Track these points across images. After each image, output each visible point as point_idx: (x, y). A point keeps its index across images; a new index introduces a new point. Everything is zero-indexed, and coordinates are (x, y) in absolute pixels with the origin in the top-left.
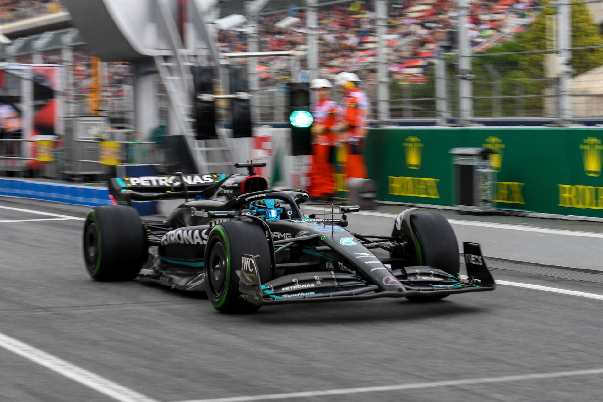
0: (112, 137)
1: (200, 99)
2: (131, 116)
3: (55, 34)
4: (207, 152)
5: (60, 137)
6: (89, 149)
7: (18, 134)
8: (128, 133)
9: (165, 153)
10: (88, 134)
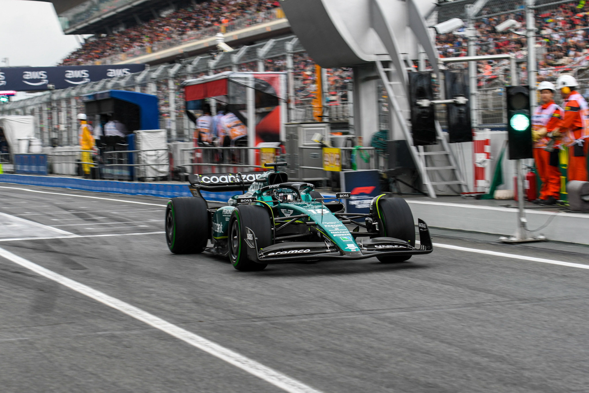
0: (334, 143)
1: (419, 105)
2: (352, 122)
3: (275, 42)
4: (426, 156)
5: (282, 144)
6: (313, 156)
7: (243, 141)
8: (348, 139)
9: (384, 158)
10: (312, 141)
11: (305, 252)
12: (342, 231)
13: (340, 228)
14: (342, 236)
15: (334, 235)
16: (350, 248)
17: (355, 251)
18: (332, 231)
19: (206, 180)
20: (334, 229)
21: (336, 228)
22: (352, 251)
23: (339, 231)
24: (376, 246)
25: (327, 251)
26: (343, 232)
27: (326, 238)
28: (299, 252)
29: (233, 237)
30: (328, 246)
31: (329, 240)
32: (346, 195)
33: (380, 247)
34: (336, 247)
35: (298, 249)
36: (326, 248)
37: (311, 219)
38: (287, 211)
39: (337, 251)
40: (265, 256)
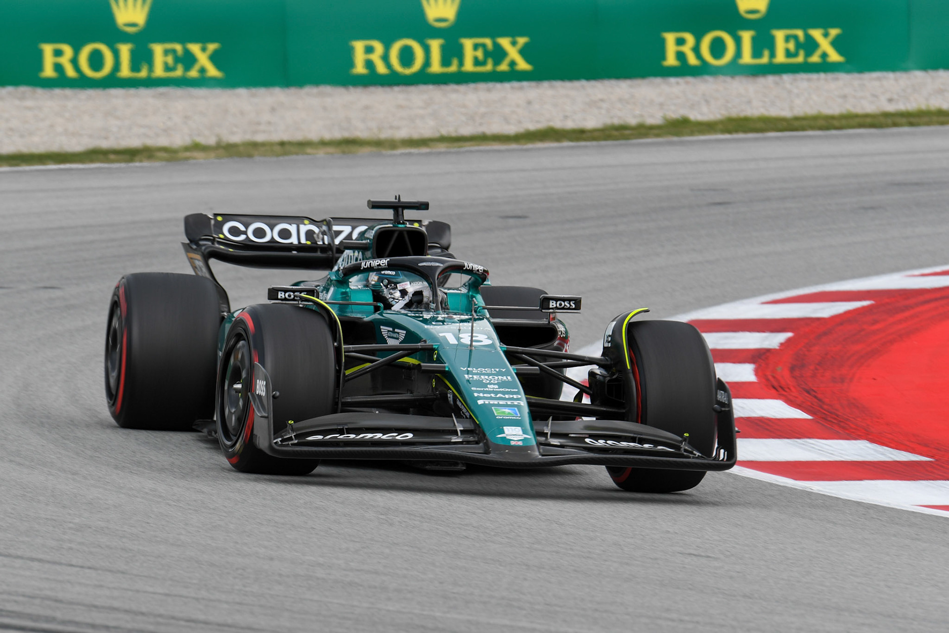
11: (398, 438)
12: (504, 393)
13: (501, 384)
14: (499, 405)
15: (480, 402)
16: (508, 437)
17: (520, 443)
18: (479, 392)
19: (234, 231)
20: (485, 385)
21: (491, 384)
22: (513, 443)
23: (496, 393)
24: (587, 440)
25: (454, 439)
26: (507, 396)
27: (462, 407)
28: (385, 437)
29: (231, 385)
30: (459, 428)
31: (467, 414)
32: (566, 303)
33: (601, 443)
34: (476, 433)
35: (384, 430)
36: (455, 433)
37: (439, 356)
38: (393, 332)
39: (477, 443)
40: (296, 442)
